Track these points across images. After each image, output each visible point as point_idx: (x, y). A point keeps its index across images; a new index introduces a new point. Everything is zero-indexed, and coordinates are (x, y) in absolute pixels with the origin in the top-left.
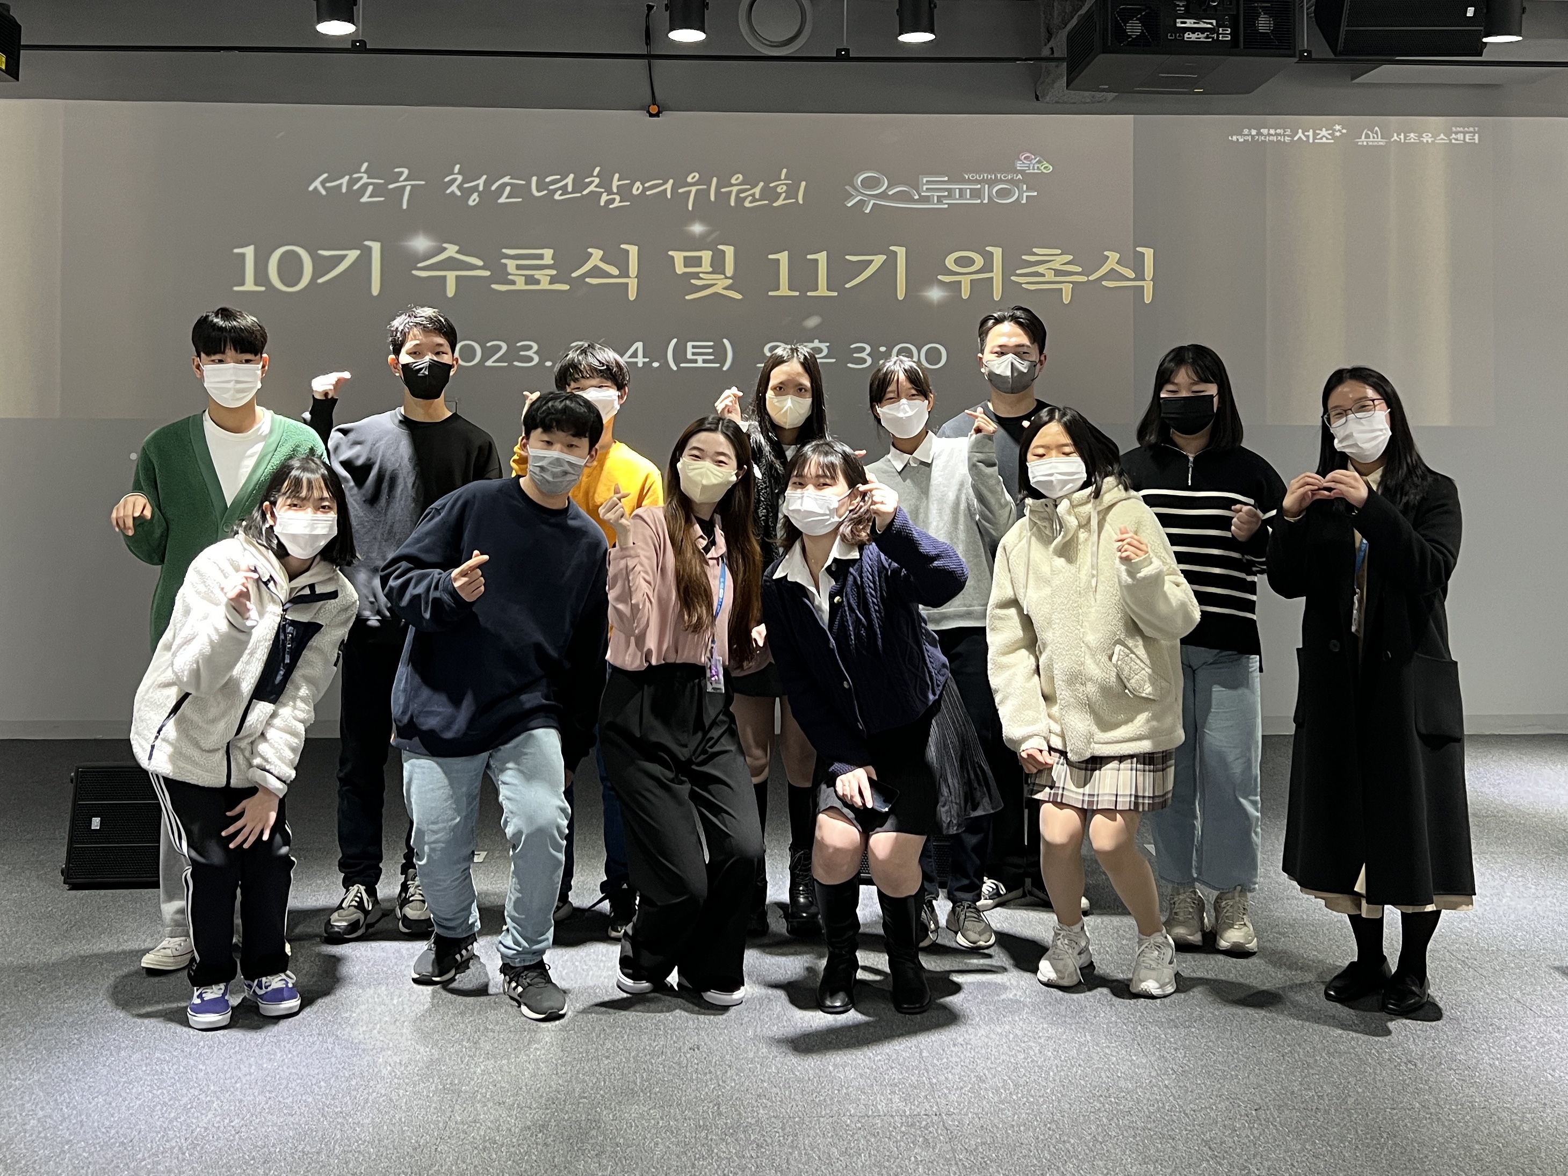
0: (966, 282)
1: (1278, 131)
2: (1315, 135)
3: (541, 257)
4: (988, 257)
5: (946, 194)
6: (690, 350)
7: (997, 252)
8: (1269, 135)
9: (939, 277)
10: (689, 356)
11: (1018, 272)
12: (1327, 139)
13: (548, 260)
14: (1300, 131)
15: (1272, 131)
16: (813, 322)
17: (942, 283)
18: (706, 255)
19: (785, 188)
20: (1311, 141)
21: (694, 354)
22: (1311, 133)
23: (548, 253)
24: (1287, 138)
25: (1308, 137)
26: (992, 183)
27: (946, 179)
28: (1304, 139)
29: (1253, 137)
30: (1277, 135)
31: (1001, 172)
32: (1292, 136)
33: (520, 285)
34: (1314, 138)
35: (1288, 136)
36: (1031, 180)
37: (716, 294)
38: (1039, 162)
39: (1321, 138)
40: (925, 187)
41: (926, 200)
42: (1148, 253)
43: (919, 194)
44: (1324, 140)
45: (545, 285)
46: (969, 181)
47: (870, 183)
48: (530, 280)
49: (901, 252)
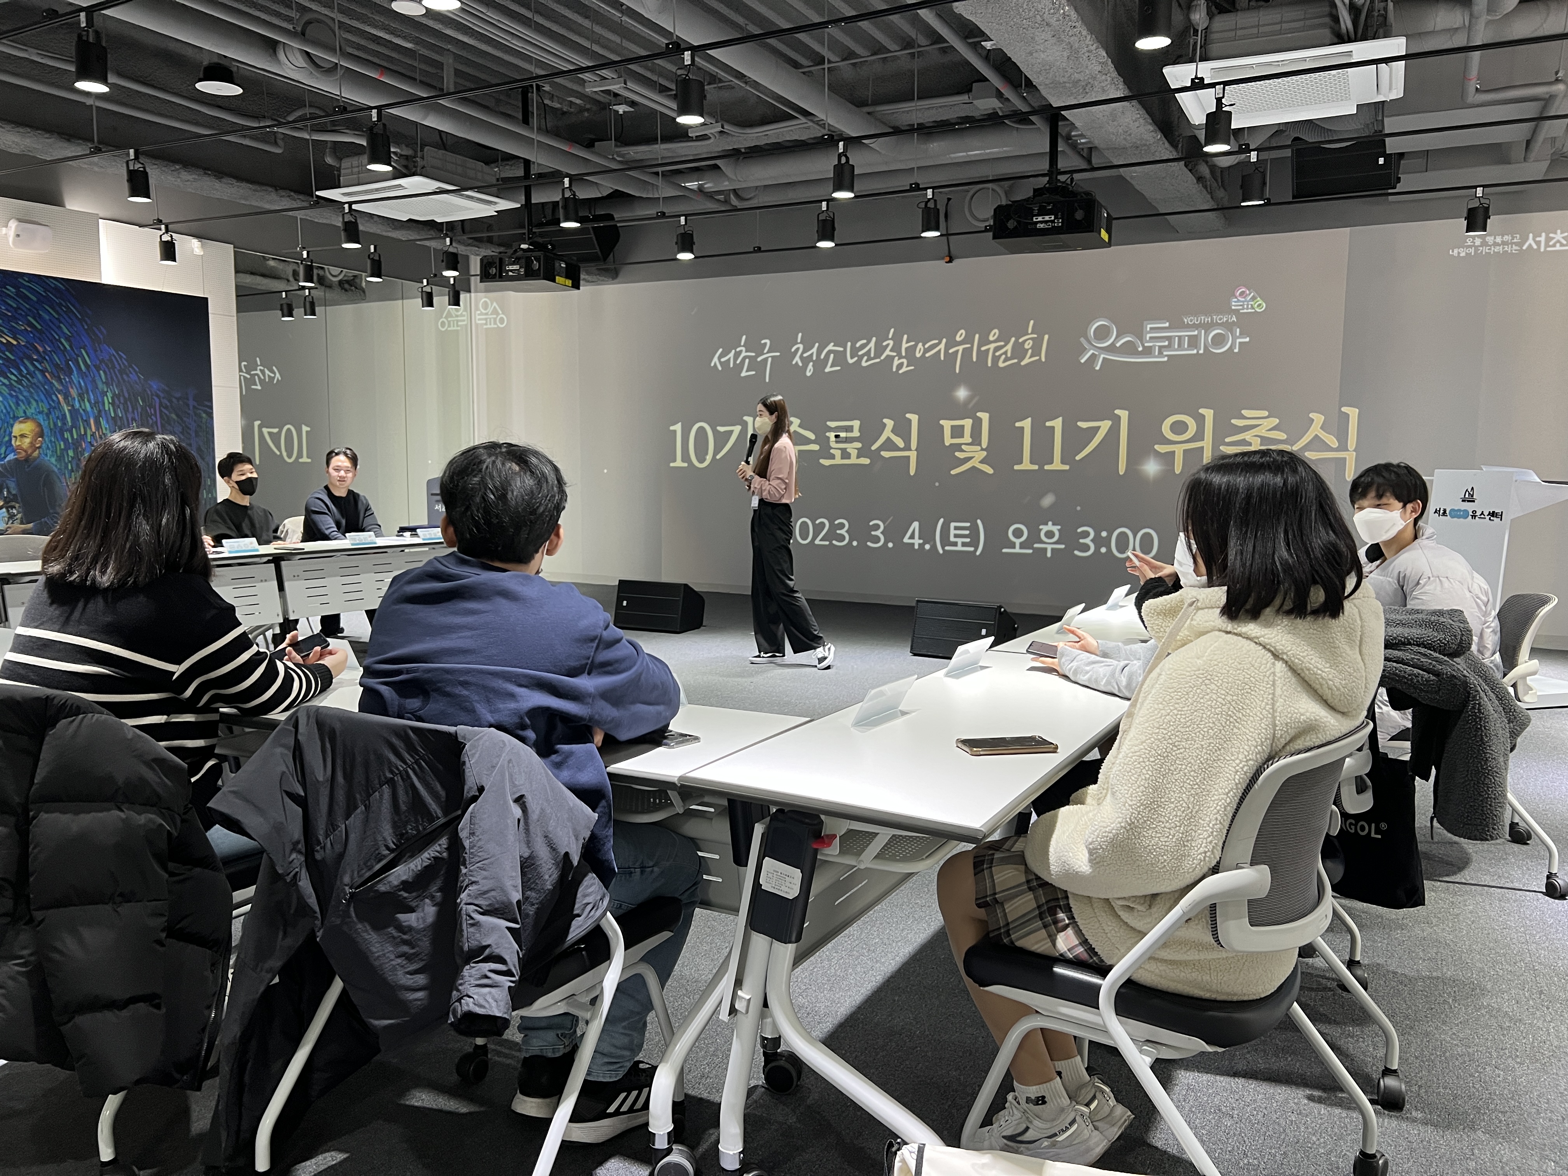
0: (1179, 450)
1: (1507, 238)
2: (1548, 239)
3: (849, 429)
4: (1200, 420)
5: (1166, 343)
6: (953, 532)
7: (1208, 414)
8: (1496, 244)
9: (1156, 447)
10: (952, 539)
11: (1227, 440)
12: (1562, 245)
13: (856, 433)
14: (1531, 235)
15: (1499, 239)
16: (1048, 500)
17: (1157, 453)
18: (968, 423)
19: (1031, 342)
20: (1542, 250)
21: (956, 536)
22: (1542, 239)
23: (856, 424)
24: (1514, 247)
25: (1538, 243)
26: (1208, 327)
27: (1167, 325)
28: (1535, 247)
29: (1476, 248)
30: (1504, 243)
31: (1218, 314)
32: (1521, 244)
33: (838, 461)
34: (1547, 245)
35: (1516, 244)
36: (1246, 322)
37: (974, 467)
38: (1253, 298)
39: (1554, 245)
40: (1148, 336)
41: (1148, 351)
42: (1353, 413)
43: (1143, 345)
44: (1558, 247)
45: (854, 460)
46: (1188, 327)
47: (1103, 333)
48: (845, 455)
49: (1123, 414)
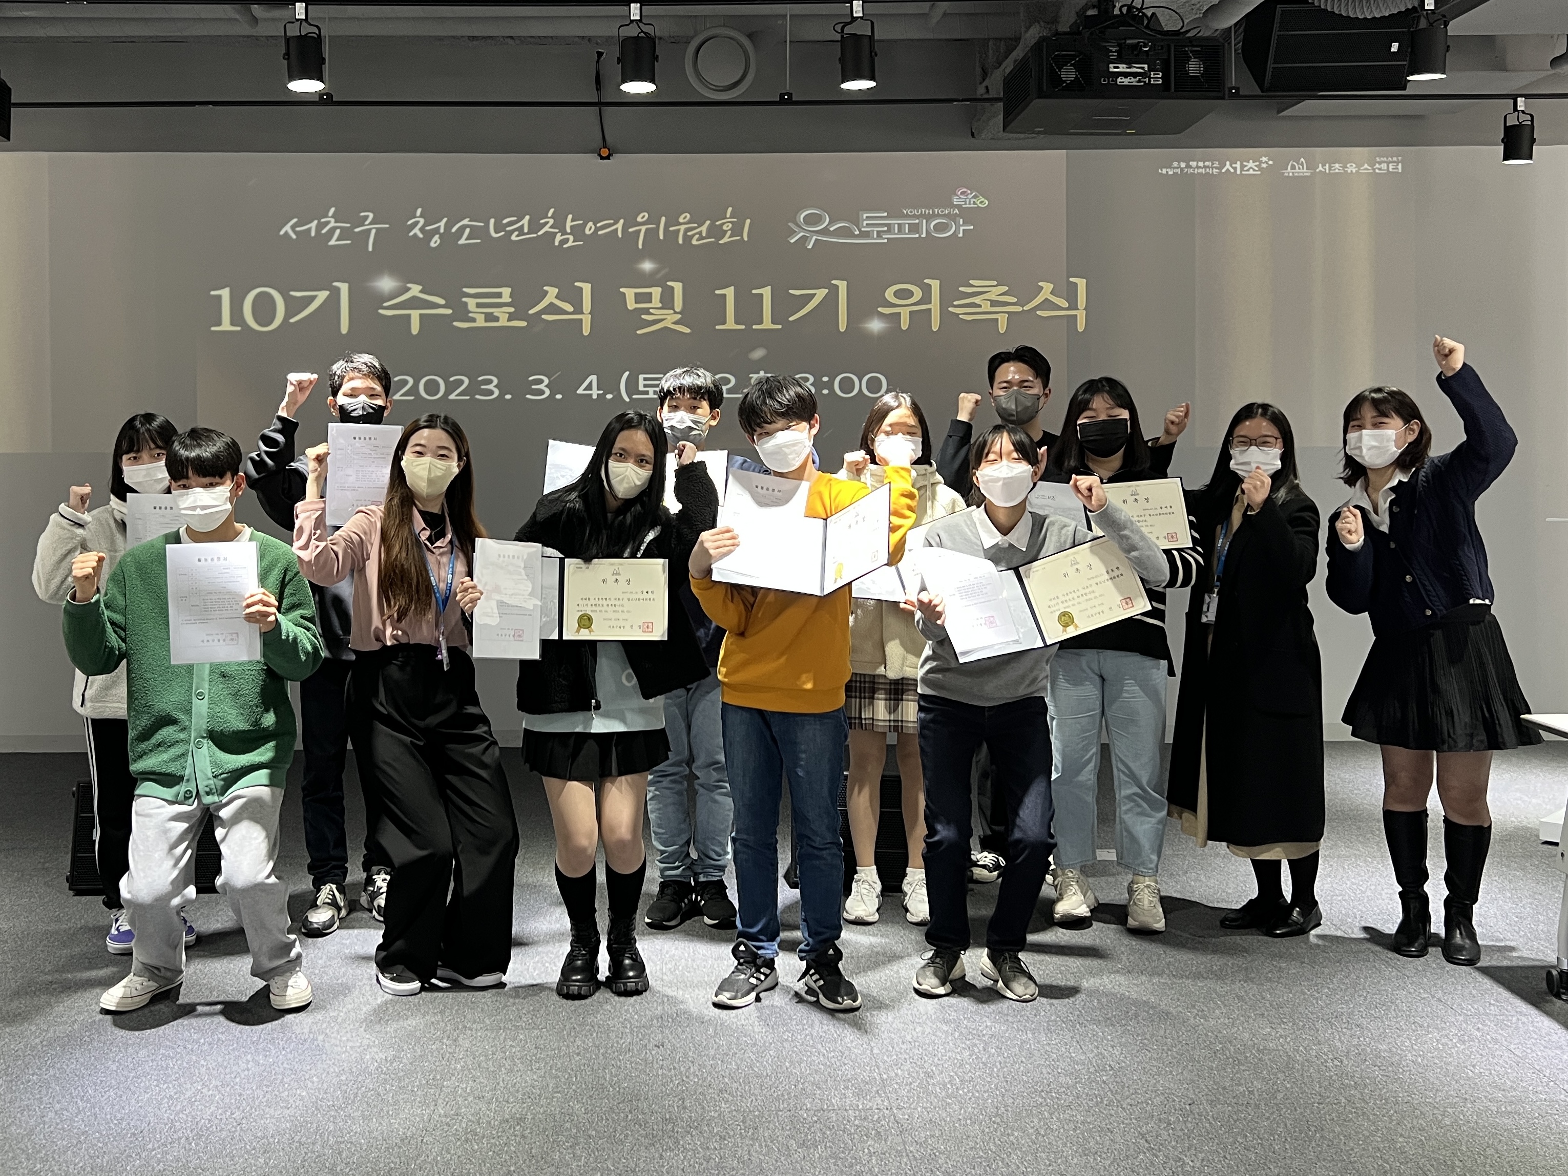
0: (905, 313)
1: (1207, 163)
2: (1242, 166)
3: (499, 295)
4: (927, 289)
5: (885, 229)
6: (641, 382)
7: (935, 284)
8: (1198, 167)
9: (879, 309)
10: (641, 388)
11: (955, 303)
12: (1254, 170)
13: (506, 298)
14: (1228, 163)
15: (1201, 164)
16: (758, 354)
17: (882, 315)
18: (656, 292)
19: (730, 225)
20: (1238, 172)
21: (645, 386)
22: (1238, 165)
23: (506, 292)
24: (1215, 170)
25: (1235, 169)
26: (929, 218)
27: (885, 214)
28: (1232, 170)
29: (1182, 169)
30: (1205, 167)
31: (938, 207)
32: (1220, 168)
33: (481, 322)
34: (1242, 170)
35: (1216, 168)
36: (968, 214)
37: (666, 328)
38: (975, 197)
39: (1248, 170)
40: (865, 223)
41: (867, 235)
42: (1081, 283)
43: (860, 230)
44: (1251, 172)
45: (503, 322)
46: (907, 216)
47: (812, 220)
48: (489, 317)
49: (842, 285)
